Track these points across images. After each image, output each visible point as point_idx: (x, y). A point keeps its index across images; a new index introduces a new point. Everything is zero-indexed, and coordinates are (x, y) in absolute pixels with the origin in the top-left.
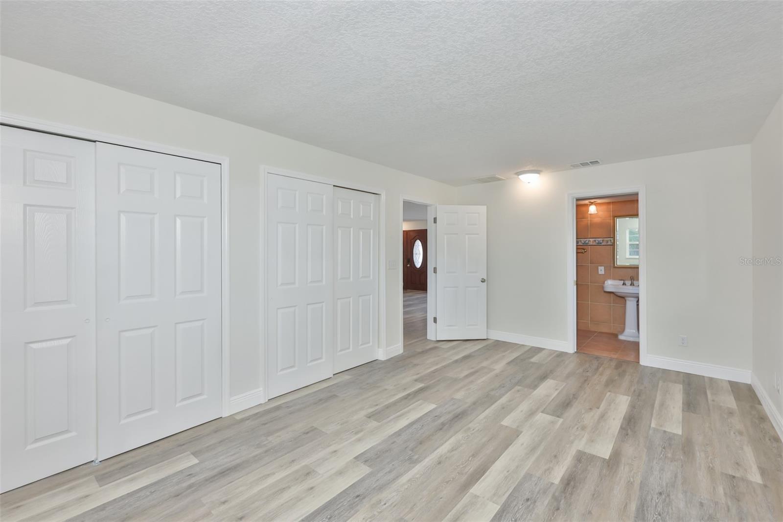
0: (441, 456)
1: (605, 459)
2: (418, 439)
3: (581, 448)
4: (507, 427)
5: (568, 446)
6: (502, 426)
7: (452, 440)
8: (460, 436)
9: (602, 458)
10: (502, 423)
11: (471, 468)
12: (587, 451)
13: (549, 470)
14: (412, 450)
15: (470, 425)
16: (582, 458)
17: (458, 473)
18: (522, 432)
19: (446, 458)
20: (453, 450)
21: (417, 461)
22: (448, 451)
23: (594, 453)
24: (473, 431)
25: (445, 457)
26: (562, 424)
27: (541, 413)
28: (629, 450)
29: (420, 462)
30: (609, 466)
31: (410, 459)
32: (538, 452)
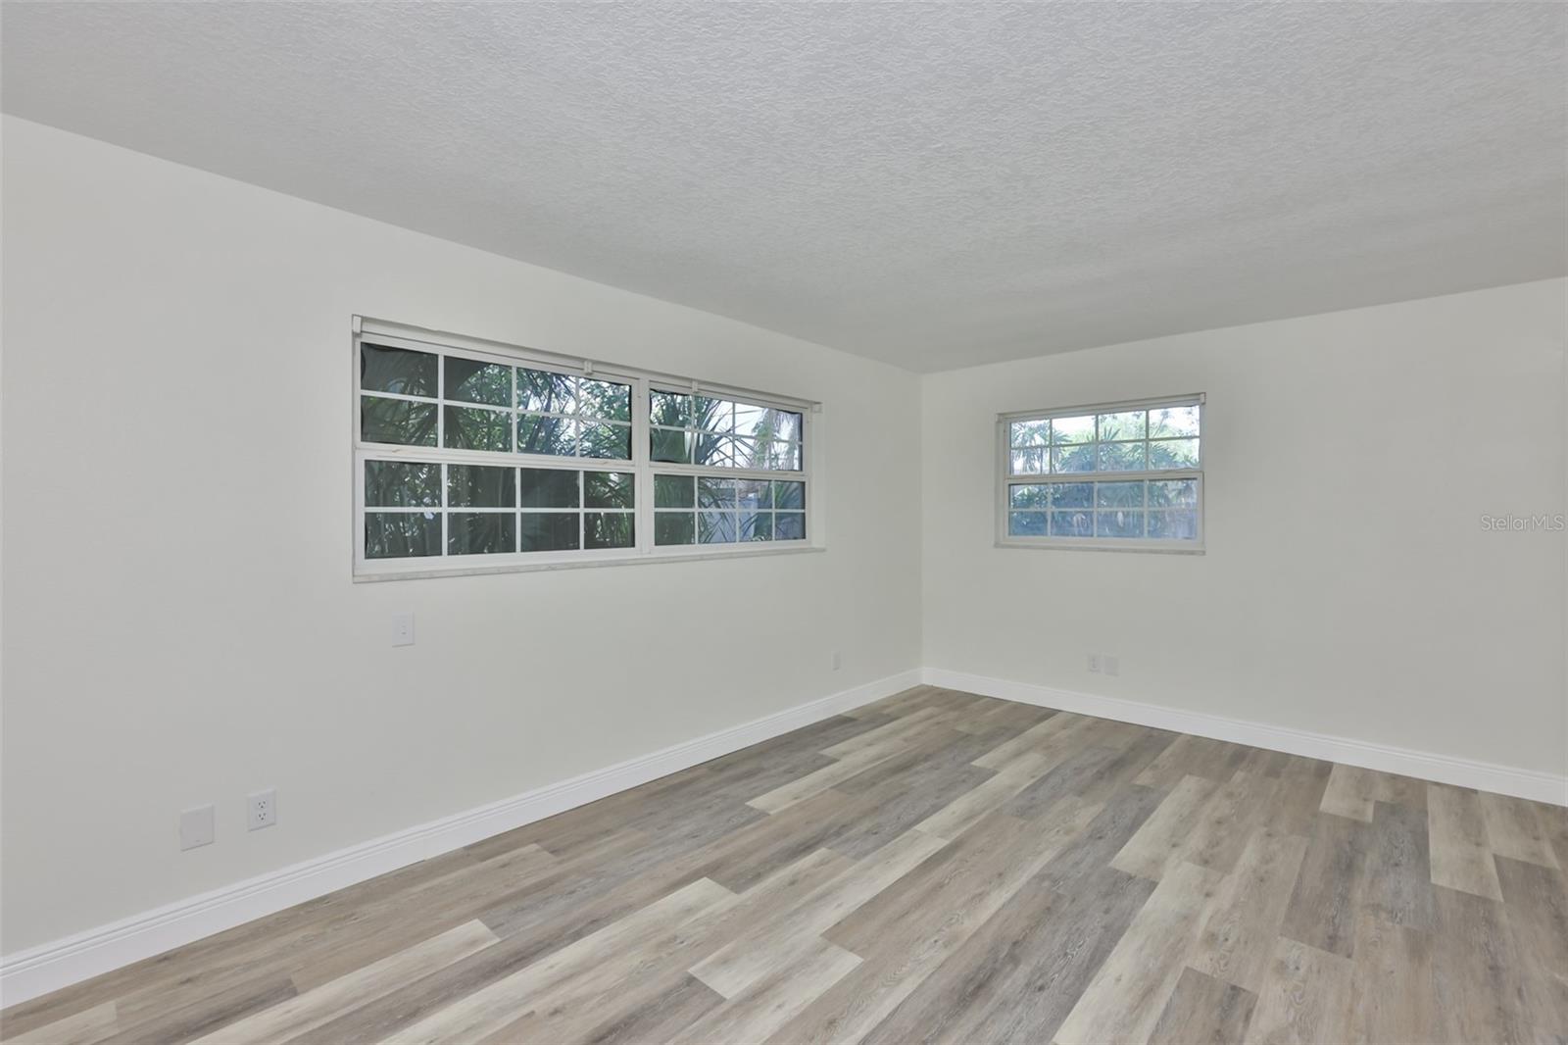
0: (1000, 885)
2: (1059, 918)
4: (851, 950)
6: (861, 953)
7: (984, 916)
8: (970, 925)
10: (862, 960)
11: (947, 867)
14: (1059, 897)
15: (944, 955)
17: (967, 862)
18: (822, 935)
19: (990, 883)
20: (981, 896)
21: (1041, 877)
22: (988, 894)
24: (936, 938)
25: (993, 884)
27: (728, 997)
29: (1034, 877)
31: (1055, 882)
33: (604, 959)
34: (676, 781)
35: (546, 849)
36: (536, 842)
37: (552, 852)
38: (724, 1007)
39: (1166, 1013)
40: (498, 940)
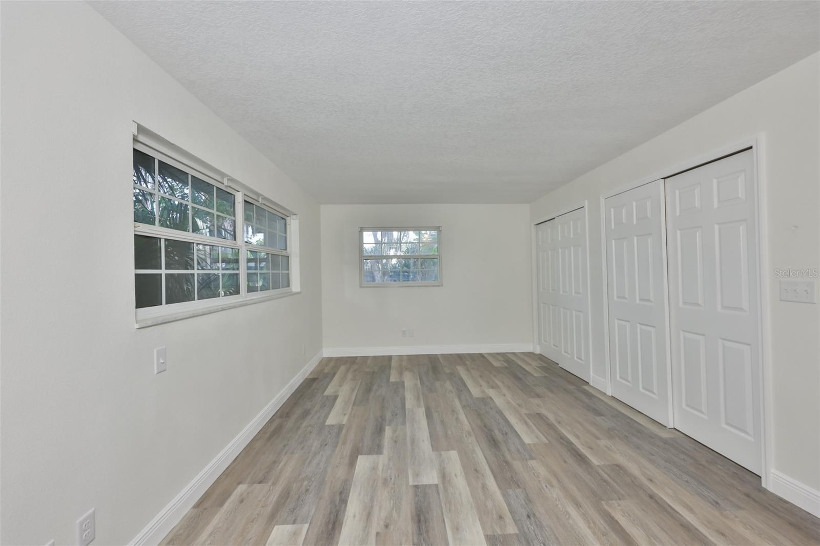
1: (360, 455)
3: (381, 457)
5: (391, 455)
9: (364, 455)
12: (375, 456)
13: (394, 431)
16: (377, 449)
23: (369, 456)
26: (408, 482)
28: (341, 473)
30: (358, 450)
32: (408, 439)
33: (372, 500)
34: (272, 428)
35: (253, 483)
36: (239, 483)
37: (260, 483)
38: (441, 486)
39: (535, 425)
40: (306, 526)
